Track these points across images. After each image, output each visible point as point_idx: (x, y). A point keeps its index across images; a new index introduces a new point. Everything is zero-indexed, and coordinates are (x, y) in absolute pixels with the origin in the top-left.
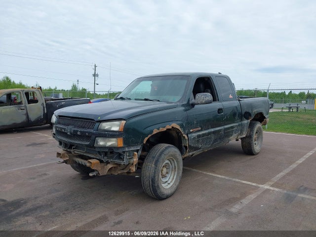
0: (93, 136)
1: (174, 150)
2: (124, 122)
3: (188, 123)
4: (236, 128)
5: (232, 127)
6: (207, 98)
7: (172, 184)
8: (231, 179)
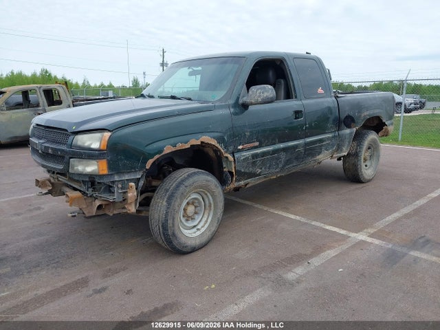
0: (67, 157)
1: (205, 178)
2: (107, 135)
3: (233, 136)
4: (328, 142)
5: (321, 141)
6: (266, 94)
7: (203, 230)
8: (309, 222)
